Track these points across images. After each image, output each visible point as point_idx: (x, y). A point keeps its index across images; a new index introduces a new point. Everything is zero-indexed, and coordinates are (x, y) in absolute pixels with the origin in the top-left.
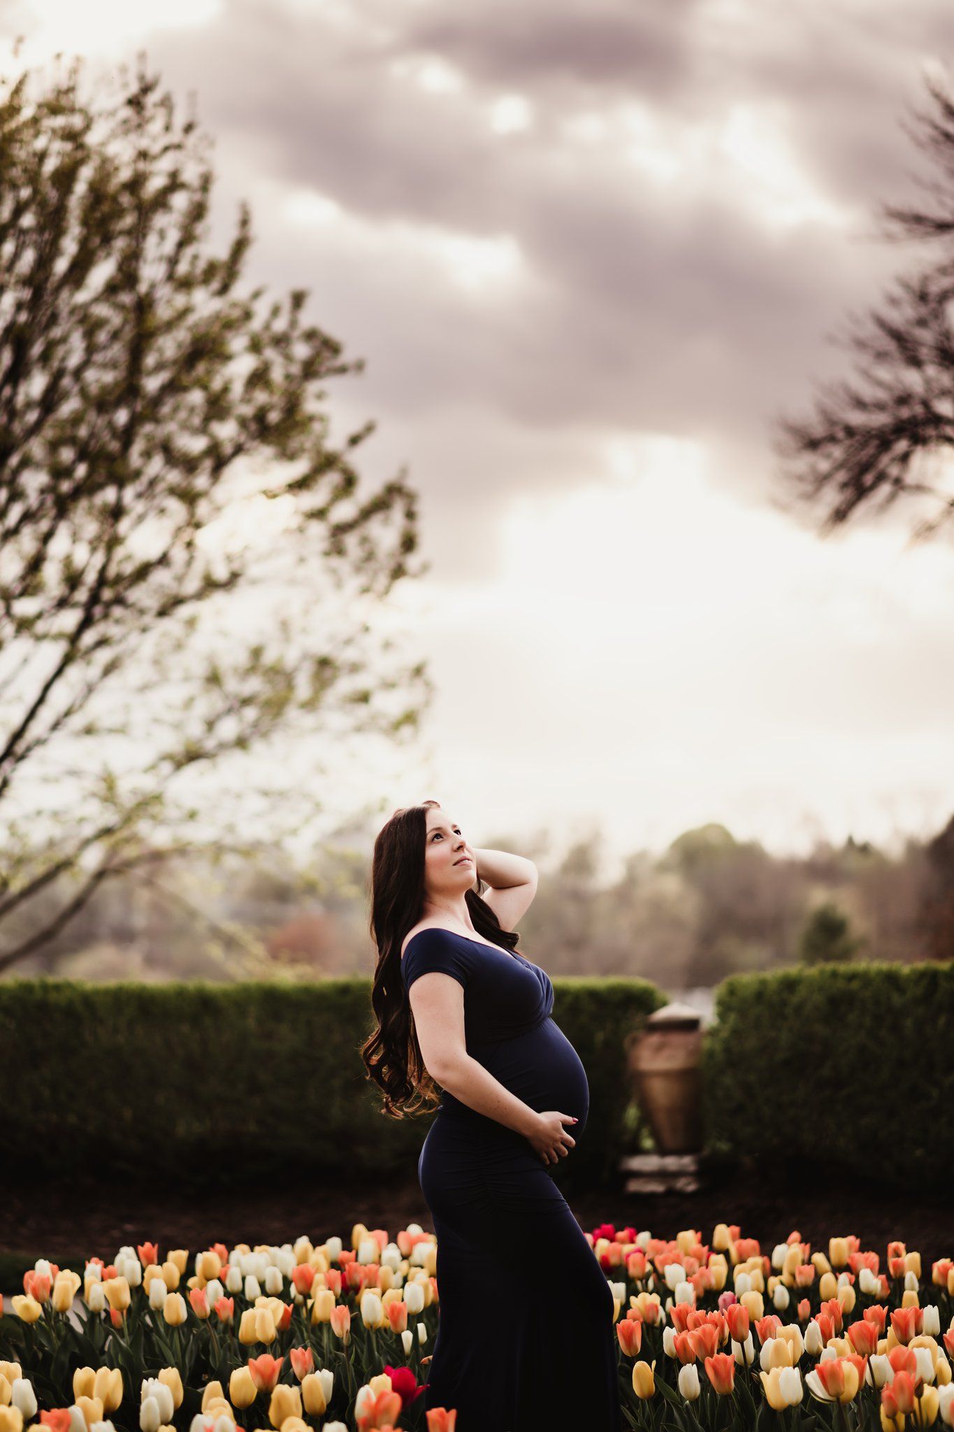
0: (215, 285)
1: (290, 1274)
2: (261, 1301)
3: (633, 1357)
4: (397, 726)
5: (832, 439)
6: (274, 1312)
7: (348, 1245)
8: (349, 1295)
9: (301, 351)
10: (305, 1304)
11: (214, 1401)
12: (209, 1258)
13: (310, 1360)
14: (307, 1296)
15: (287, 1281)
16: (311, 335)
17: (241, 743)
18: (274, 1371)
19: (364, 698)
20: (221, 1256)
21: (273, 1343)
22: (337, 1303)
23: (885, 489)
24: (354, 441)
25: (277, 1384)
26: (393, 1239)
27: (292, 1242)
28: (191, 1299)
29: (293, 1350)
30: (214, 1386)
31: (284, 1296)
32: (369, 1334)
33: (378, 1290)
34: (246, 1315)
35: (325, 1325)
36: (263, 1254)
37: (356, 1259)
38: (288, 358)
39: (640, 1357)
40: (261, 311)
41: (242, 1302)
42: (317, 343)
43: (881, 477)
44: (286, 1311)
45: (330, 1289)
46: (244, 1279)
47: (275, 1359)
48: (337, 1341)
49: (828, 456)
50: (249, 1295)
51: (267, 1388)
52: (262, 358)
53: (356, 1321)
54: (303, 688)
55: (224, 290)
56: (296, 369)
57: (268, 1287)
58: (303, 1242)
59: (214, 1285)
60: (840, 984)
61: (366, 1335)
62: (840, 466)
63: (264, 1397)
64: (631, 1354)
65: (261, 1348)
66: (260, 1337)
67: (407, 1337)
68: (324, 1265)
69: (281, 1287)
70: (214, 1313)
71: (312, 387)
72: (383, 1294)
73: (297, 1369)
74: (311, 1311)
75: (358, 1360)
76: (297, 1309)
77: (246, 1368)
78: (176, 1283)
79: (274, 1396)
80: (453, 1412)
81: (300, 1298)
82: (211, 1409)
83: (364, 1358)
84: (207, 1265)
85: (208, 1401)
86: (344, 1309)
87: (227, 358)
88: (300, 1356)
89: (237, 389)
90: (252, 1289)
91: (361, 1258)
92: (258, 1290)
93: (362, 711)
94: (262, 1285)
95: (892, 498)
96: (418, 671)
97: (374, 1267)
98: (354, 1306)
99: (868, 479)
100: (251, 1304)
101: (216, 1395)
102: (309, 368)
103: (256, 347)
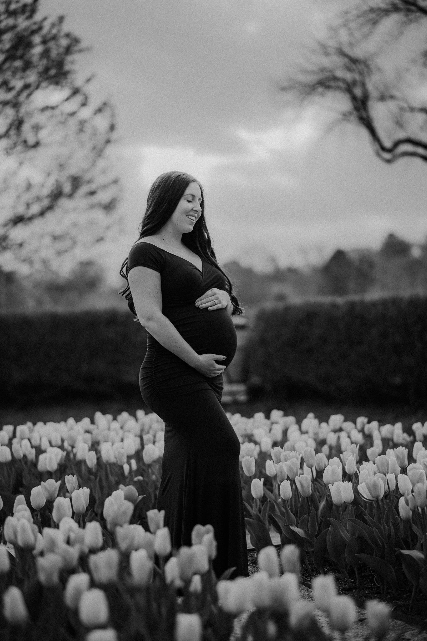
0: (27, 14)
1: (65, 437)
2: (50, 449)
3: (250, 477)
6: (56, 455)
7: (93, 422)
8: (95, 446)
9: (64, 42)
10: (72, 451)
11: (20, 507)
12: (23, 429)
13: (76, 482)
14: (73, 447)
15: (63, 441)
16: (68, 35)
17: (42, 214)
18: (55, 489)
19: (93, 193)
20: (29, 429)
21: (56, 472)
22: (90, 450)
24: (88, 80)
25: (58, 496)
26: (115, 419)
27: (65, 421)
28: (13, 450)
29: (66, 476)
30: (21, 498)
31: (61, 447)
32: (106, 467)
33: (110, 443)
34: (42, 457)
35: (82, 462)
36: (51, 426)
37: (98, 428)
38: (58, 46)
39: (255, 476)
40: (47, 25)
41: (39, 451)
42: (70, 39)
44: (62, 455)
45: (85, 443)
46: (40, 439)
47: (56, 482)
48: (90, 470)
50: (43, 448)
51: (51, 499)
52: (47, 46)
53: (99, 459)
54: (67, 188)
55: (30, 17)
56: (62, 51)
57: (53, 443)
58: (71, 421)
59: (26, 442)
61: (104, 467)
63: (50, 504)
64: (249, 475)
65: (50, 475)
66: (49, 468)
67: (126, 468)
68: (82, 432)
69: (60, 443)
70: (25, 456)
71: (69, 58)
72: (113, 444)
73: (68, 486)
74: (75, 455)
75: (100, 480)
76: (68, 454)
77: (40, 486)
78: (6, 441)
79: (55, 504)
80: (163, 512)
81: (69, 448)
82: (18, 512)
83: (104, 479)
84: (22, 432)
85: (16, 507)
86: (93, 453)
88: (71, 480)
89: (36, 58)
90: (45, 444)
91: (100, 428)
92: (48, 444)
94: (50, 443)
96: (115, 182)
97: (106, 432)
98: (98, 452)
100: (45, 451)
101: (22, 504)
102: (68, 50)
103: (44, 42)
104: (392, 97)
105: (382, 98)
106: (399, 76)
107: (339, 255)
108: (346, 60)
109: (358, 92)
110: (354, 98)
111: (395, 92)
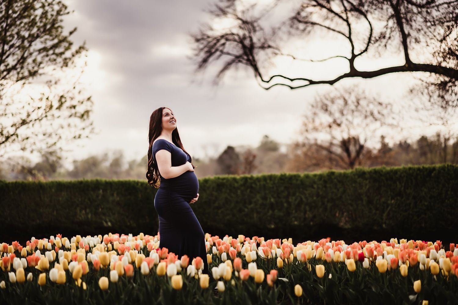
4: (82, 116)
5: (203, 39)
9: (56, 8)
16: (59, 3)
19: (74, 107)
23: (218, 53)
24: (71, 33)
38: (53, 9)
42: (61, 5)
43: (217, 50)
49: (202, 43)
52: (45, 9)
54: (56, 104)
56: (55, 13)
60: (221, 181)
62: (205, 47)
71: (60, 18)
87: (35, 10)
89: (38, 18)
93: (73, 111)
95: (220, 56)
96: (89, 99)
99: (213, 50)
102: (59, 13)
103: (43, 6)
104: (269, 47)
105: (263, 47)
106: (274, 32)
107: (230, 150)
108: (240, 22)
109: (247, 42)
110: (244, 47)
111: (271, 43)
